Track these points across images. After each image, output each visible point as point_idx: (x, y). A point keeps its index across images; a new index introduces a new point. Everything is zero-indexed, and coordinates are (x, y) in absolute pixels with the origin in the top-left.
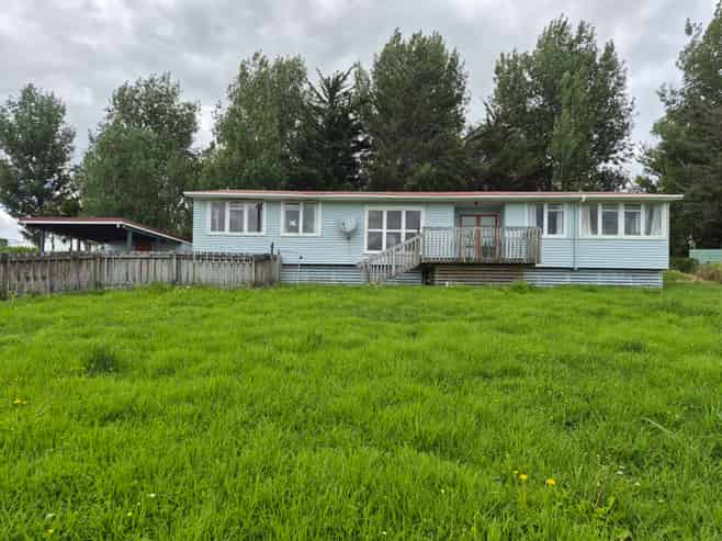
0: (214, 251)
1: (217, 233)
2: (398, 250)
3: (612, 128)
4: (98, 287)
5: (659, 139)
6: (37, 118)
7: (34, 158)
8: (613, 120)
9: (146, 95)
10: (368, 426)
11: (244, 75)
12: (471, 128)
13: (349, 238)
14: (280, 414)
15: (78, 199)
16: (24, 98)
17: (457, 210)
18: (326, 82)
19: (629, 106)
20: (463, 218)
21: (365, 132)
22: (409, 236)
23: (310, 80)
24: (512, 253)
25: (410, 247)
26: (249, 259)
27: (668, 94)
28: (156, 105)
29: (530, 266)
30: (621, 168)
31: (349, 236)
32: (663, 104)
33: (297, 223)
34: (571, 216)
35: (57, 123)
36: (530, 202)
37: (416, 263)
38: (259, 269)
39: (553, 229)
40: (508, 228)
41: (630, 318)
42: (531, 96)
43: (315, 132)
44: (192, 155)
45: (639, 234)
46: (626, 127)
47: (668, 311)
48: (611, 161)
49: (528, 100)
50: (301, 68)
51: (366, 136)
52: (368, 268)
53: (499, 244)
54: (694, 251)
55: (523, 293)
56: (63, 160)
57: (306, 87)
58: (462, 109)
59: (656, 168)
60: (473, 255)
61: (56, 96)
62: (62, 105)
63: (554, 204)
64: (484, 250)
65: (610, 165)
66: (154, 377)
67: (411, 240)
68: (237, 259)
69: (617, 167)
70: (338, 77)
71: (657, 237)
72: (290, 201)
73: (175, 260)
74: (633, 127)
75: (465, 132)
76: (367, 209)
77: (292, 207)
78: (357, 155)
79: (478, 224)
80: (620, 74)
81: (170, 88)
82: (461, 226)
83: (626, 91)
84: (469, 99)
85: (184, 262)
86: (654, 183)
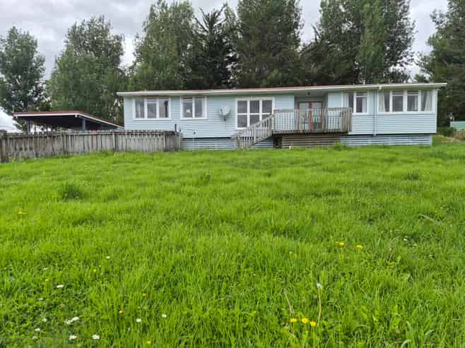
0: (138, 129)
1: (140, 119)
2: (258, 126)
3: (400, 41)
4: (66, 154)
5: (431, 49)
6: (19, 50)
7: (20, 77)
8: (400, 36)
9: (89, 31)
10: (241, 224)
11: (152, 15)
12: (304, 45)
13: (225, 120)
14: (186, 218)
15: (49, 102)
16: (10, 37)
17: (296, 98)
18: (207, 17)
19: (411, 26)
20: (300, 104)
21: (234, 51)
22: (264, 117)
23: (196, 17)
24: (332, 125)
25: (265, 124)
26: (161, 134)
27: (438, 17)
28: (95, 38)
29: (344, 134)
30: (405, 69)
31: (225, 118)
32: (434, 23)
33: (191, 111)
34: (372, 100)
35: (32, 52)
36: (345, 91)
37: (269, 134)
38: (168, 140)
39: (360, 110)
40: (330, 109)
41: (411, 162)
42: (345, 22)
43: (201, 52)
44: (121, 71)
45: (417, 110)
46: (408, 41)
47: (436, 157)
48: (398, 65)
49: (343, 24)
50: (190, 9)
51: (234, 53)
52: (239, 139)
53: (324, 119)
54: (454, 122)
55: (340, 150)
56: (38, 77)
57: (194, 21)
58: (299, 32)
59: (429, 69)
60: (307, 127)
61: (30, 34)
62: (35, 39)
63: (361, 92)
64: (315, 125)
65: (398, 67)
66: (105, 201)
67: (266, 120)
68: (153, 133)
69: (403, 68)
70: (215, 14)
71: (429, 112)
72: (185, 97)
73: (113, 136)
74: (413, 41)
75: (300, 48)
76: (237, 100)
77: (187, 101)
78: (229, 66)
79: (310, 107)
80: (406, 4)
81: (104, 26)
82: (298, 108)
83: (408, 16)
84: (303, 25)
85: (120, 137)
86: (427, 79)
